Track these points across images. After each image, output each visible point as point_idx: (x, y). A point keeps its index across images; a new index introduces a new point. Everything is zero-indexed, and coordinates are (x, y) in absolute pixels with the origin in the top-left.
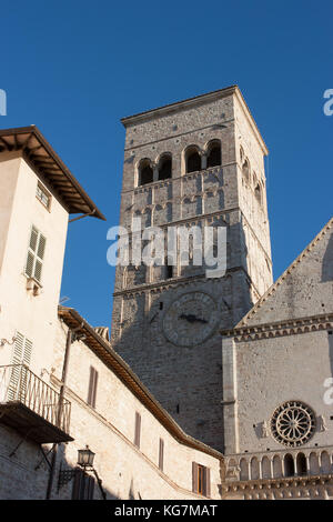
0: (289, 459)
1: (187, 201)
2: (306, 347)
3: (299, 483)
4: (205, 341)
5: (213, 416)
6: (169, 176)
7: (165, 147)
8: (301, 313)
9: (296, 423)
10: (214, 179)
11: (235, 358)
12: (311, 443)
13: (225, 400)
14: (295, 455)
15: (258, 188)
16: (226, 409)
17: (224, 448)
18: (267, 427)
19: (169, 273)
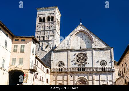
1: (47, 27)
3: (60, 72)
5: (50, 62)
6: (45, 21)
7: (44, 16)
9: (61, 64)
10: (52, 24)
11: (53, 54)
12: (63, 67)
13: (51, 60)
14: (60, 69)
15: (59, 23)
16: (52, 62)
17: (51, 67)
18: (57, 64)
19: (44, 39)
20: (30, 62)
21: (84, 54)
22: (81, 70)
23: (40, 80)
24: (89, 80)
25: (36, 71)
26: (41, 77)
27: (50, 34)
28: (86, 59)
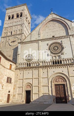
0: (28, 64)
2: (33, 45)
3: (29, 68)
4: (16, 45)
6: (13, 18)
7: (13, 13)
8: (32, 40)
11: (20, 47)
12: (32, 61)
13: (18, 54)
14: (29, 63)
15: (29, 23)
16: (18, 56)
17: (17, 62)
18: (25, 59)
19: (11, 34)
21: (58, 43)
22: (57, 63)
24: (70, 76)
27: (18, 28)
28: (63, 48)
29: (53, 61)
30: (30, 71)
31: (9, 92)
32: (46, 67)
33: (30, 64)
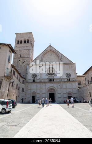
0: (33, 80)
4: (25, 66)
6: (22, 43)
7: (21, 39)
12: (36, 78)
17: (26, 78)
18: (31, 76)
20: (5, 69)
22: (51, 81)
23: (17, 88)
24: (57, 88)
25: (12, 79)
26: (17, 86)
29: (49, 80)
30: (35, 85)
31: (23, 96)
32: (45, 82)
33: (35, 80)
